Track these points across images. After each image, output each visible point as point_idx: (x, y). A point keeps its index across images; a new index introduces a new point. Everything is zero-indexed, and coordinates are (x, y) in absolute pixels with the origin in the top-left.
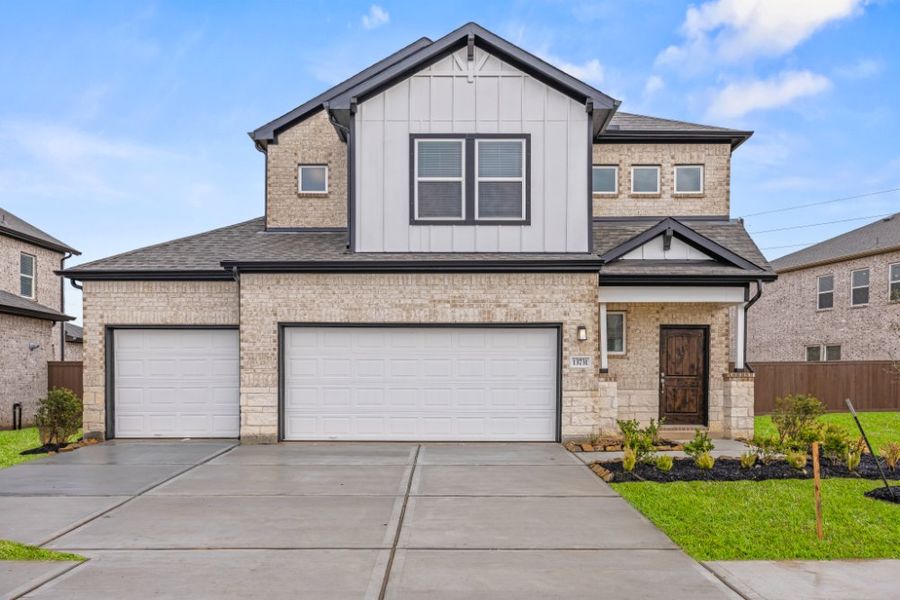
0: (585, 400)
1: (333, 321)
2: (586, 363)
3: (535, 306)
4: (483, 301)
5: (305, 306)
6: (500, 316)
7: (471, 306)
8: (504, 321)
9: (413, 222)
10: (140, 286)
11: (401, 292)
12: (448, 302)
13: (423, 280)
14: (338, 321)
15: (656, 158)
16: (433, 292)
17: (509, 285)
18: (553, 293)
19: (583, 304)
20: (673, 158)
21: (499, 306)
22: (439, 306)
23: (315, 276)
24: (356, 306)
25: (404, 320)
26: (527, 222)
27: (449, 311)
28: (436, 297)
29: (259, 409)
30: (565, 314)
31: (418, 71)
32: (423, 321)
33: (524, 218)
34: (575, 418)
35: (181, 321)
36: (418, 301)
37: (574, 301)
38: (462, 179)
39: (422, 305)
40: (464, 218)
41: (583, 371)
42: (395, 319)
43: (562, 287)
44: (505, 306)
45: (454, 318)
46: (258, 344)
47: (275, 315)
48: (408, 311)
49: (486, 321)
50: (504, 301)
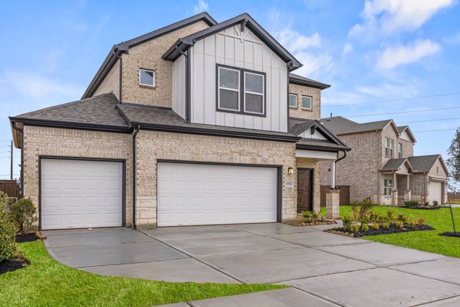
0: (291, 202)
1: (185, 160)
2: (291, 185)
3: (272, 157)
4: (252, 153)
5: (171, 150)
6: (259, 162)
7: (247, 155)
8: (260, 163)
9: (218, 110)
10: (65, 132)
11: (217, 146)
12: (238, 153)
13: (227, 141)
14: (188, 160)
15: (296, 91)
16: (231, 147)
17: (263, 146)
18: (279, 151)
19: (290, 157)
20: (302, 92)
21: (258, 156)
22: (234, 154)
23: (177, 134)
24: (196, 152)
25: (218, 161)
26: (265, 116)
27: (238, 157)
28: (233, 150)
29: (147, 209)
30: (284, 161)
31: (219, 31)
32: (227, 162)
33: (264, 113)
34: (287, 211)
35: (91, 155)
36: (225, 152)
37: (287, 155)
38: (239, 90)
39: (226, 154)
40: (239, 111)
41: (290, 188)
42: (214, 160)
43: (282, 148)
44: (261, 156)
45: (240, 160)
46: (147, 171)
47: (156, 155)
48: (221, 156)
49: (254, 163)
50: (261, 154)
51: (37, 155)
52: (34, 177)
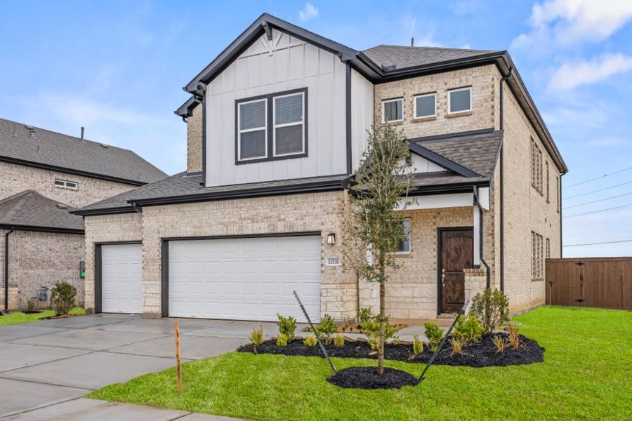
0: (336, 291)
1: (187, 236)
2: (337, 262)
3: (302, 219)
4: (270, 217)
5: (172, 226)
6: (280, 229)
7: (263, 221)
8: (283, 231)
9: (238, 163)
10: (108, 217)
11: (223, 214)
12: (249, 219)
13: (235, 204)
14: (190, 236)
15: (431, 87)
16: (241, 212)
17: (286, 204)
18: (314, 208)
19: (334, 216)
20: (446, 84)
21: (280, 220)
22: (245, 222)
23: (178, 206)
24: (199, 225)
25: (224, 233)
26: (306, 155)
27: (250, 226)
28: (243, 216)
29: (151, 295)
30: (322, 224)
31: (240, 55)
32: (236, 234)
33: (303, 152)
34: (329, 305)
35: (126, 239)
36: (232, 220)
37: (328, 213)
38: (265, 128)
39: (235, 222)
40: (266, 157)
41: (335, 268)
42: (219, 233)
43: (320, 203)
44: (284, 220)
45: (253, 230)
46: (151, 253)
47: (159, 233)
48: (227, 227)
49: (272, 232)
50: (283, 217)
51: (92, 242)
52: (90, 263)
